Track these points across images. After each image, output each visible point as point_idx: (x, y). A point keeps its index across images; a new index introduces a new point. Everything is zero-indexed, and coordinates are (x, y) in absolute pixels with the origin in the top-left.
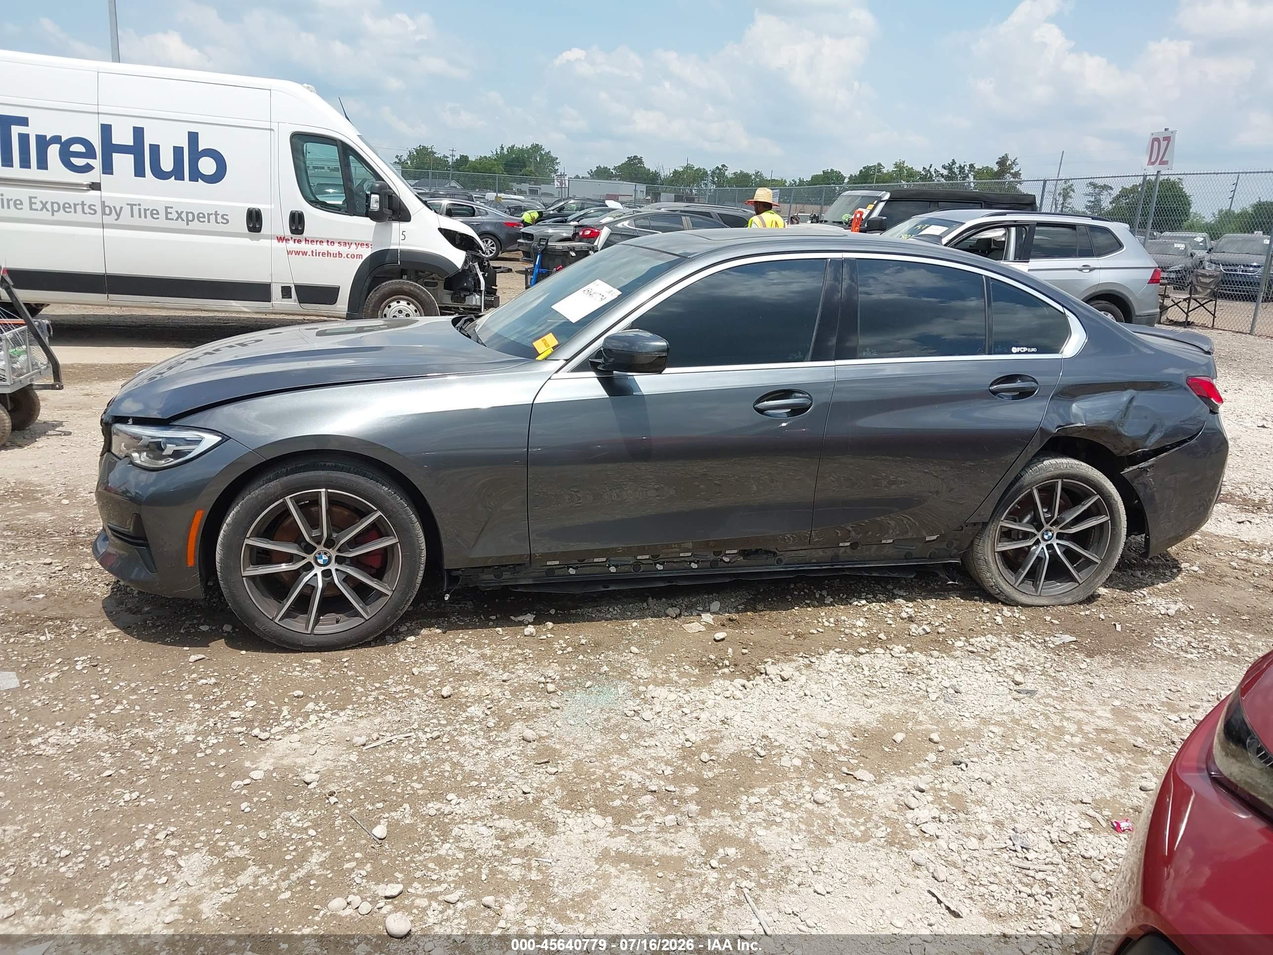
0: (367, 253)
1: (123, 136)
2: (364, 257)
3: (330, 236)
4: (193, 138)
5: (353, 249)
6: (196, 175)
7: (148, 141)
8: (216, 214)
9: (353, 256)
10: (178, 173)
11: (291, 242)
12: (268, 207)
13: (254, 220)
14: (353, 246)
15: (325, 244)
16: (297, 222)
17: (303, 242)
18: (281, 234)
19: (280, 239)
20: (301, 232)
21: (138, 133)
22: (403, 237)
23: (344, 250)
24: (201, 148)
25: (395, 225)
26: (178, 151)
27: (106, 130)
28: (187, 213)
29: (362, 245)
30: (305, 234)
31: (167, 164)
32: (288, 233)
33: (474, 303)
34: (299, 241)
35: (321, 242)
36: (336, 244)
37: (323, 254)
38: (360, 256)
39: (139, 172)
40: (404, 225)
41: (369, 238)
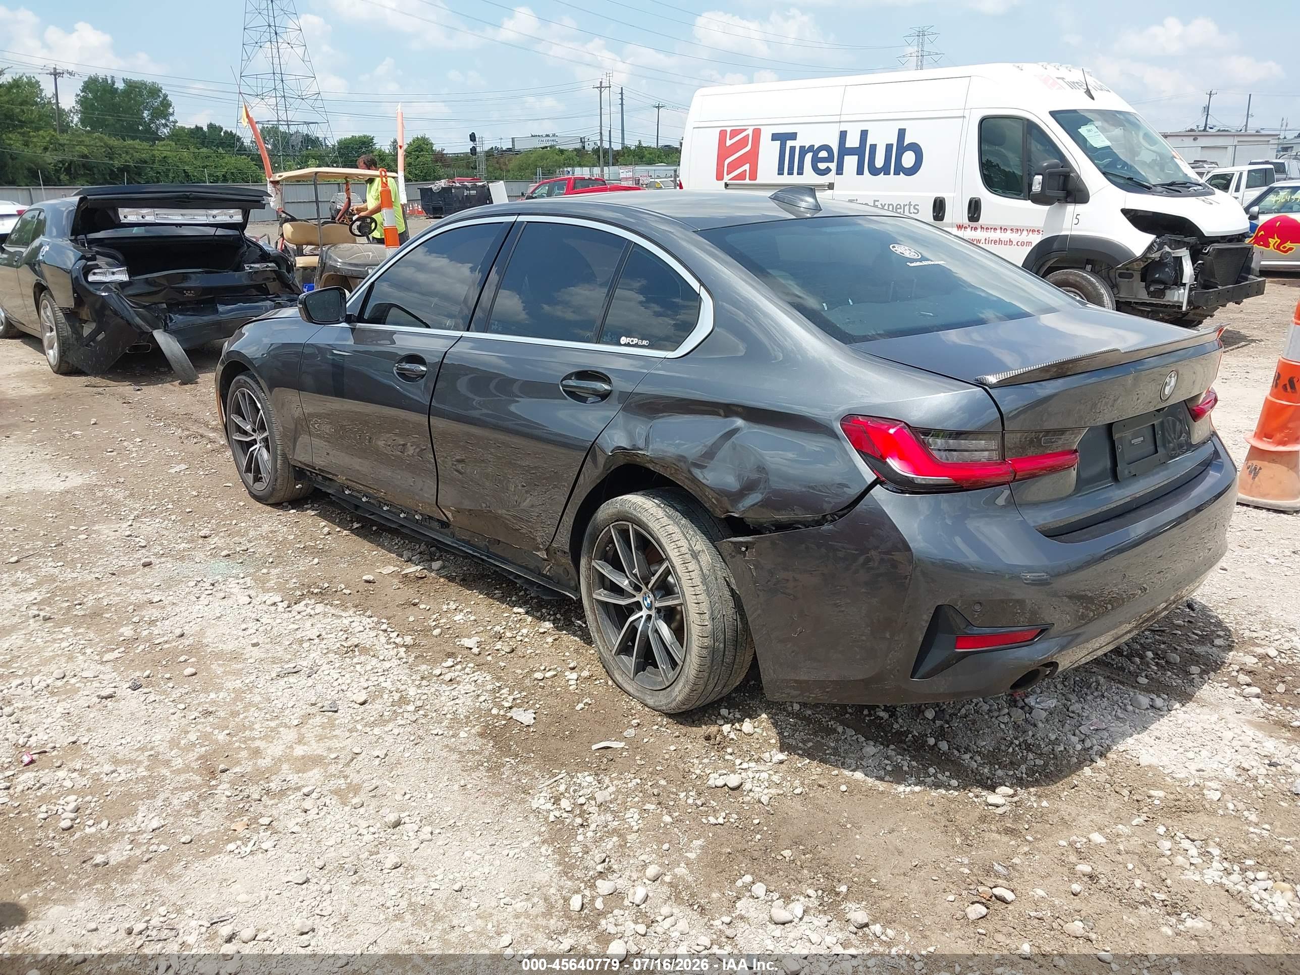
0: (1036, 239)
1: (853, 141)
2: (1034, 245)
3: (1003, 223)
4: (902, 133)
5: (1024, 237)
6: (899, 169)
7: (870, 142)
8: (910, 205)
9: (1023, 244)
10: (885, 170)
11: (969, 229)
12: (952, 195)
13: (939, 207)
14: (1025, 233)
15: (999, 231)
16: (974, 208)
17: (979, 230)
18: (960, 222)
19: (960, 227)
20: (977, 220)
21: (864, 134)
22: (1076, 221)
23: (1015, 237)
24: (907, 142)
25: (1070, 208)
26: (889, 147)
27: (843, 135)
28: (889, 205)
29: (1033, 231)
30: (981, 222)
31: (879, 162)
32: (965, 220)
33: (1176, 299)
34: (976, 229)
35: (995, 229)
36: (1009, 231)
37: (995, 242)
38: (1030, 243)
39: (860, 172)
40: (1080, 208)
41: (1039, 223)
